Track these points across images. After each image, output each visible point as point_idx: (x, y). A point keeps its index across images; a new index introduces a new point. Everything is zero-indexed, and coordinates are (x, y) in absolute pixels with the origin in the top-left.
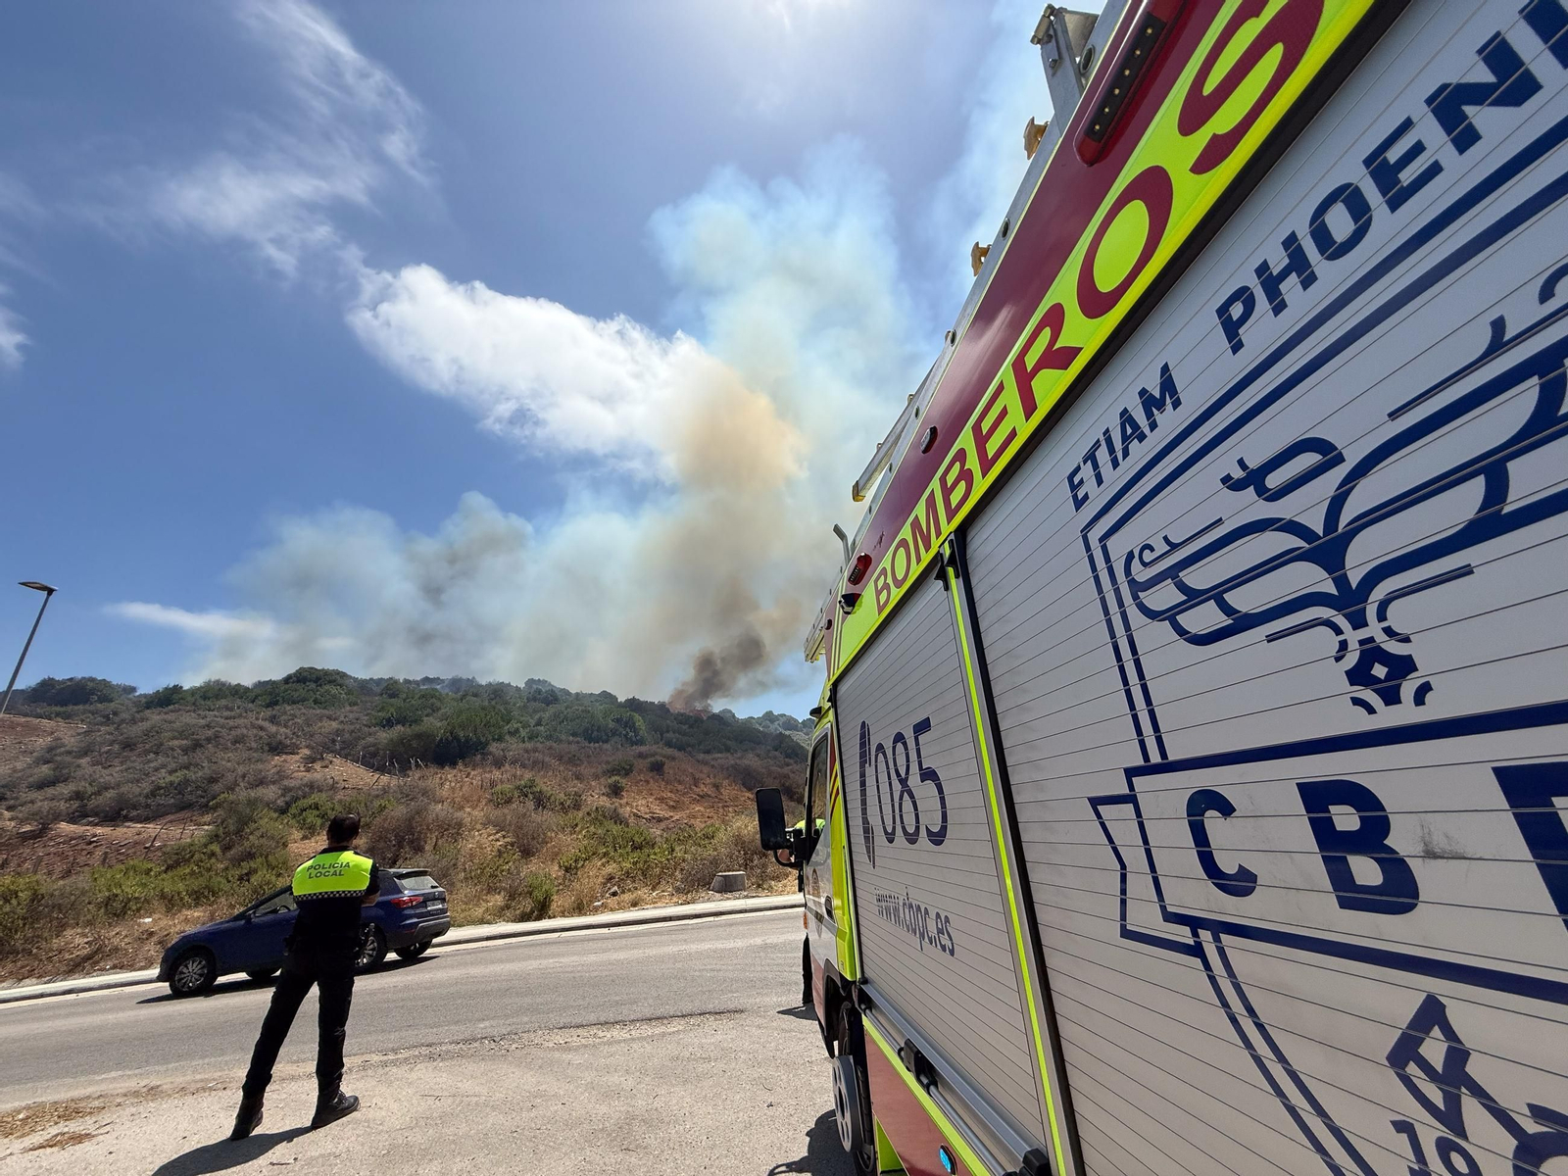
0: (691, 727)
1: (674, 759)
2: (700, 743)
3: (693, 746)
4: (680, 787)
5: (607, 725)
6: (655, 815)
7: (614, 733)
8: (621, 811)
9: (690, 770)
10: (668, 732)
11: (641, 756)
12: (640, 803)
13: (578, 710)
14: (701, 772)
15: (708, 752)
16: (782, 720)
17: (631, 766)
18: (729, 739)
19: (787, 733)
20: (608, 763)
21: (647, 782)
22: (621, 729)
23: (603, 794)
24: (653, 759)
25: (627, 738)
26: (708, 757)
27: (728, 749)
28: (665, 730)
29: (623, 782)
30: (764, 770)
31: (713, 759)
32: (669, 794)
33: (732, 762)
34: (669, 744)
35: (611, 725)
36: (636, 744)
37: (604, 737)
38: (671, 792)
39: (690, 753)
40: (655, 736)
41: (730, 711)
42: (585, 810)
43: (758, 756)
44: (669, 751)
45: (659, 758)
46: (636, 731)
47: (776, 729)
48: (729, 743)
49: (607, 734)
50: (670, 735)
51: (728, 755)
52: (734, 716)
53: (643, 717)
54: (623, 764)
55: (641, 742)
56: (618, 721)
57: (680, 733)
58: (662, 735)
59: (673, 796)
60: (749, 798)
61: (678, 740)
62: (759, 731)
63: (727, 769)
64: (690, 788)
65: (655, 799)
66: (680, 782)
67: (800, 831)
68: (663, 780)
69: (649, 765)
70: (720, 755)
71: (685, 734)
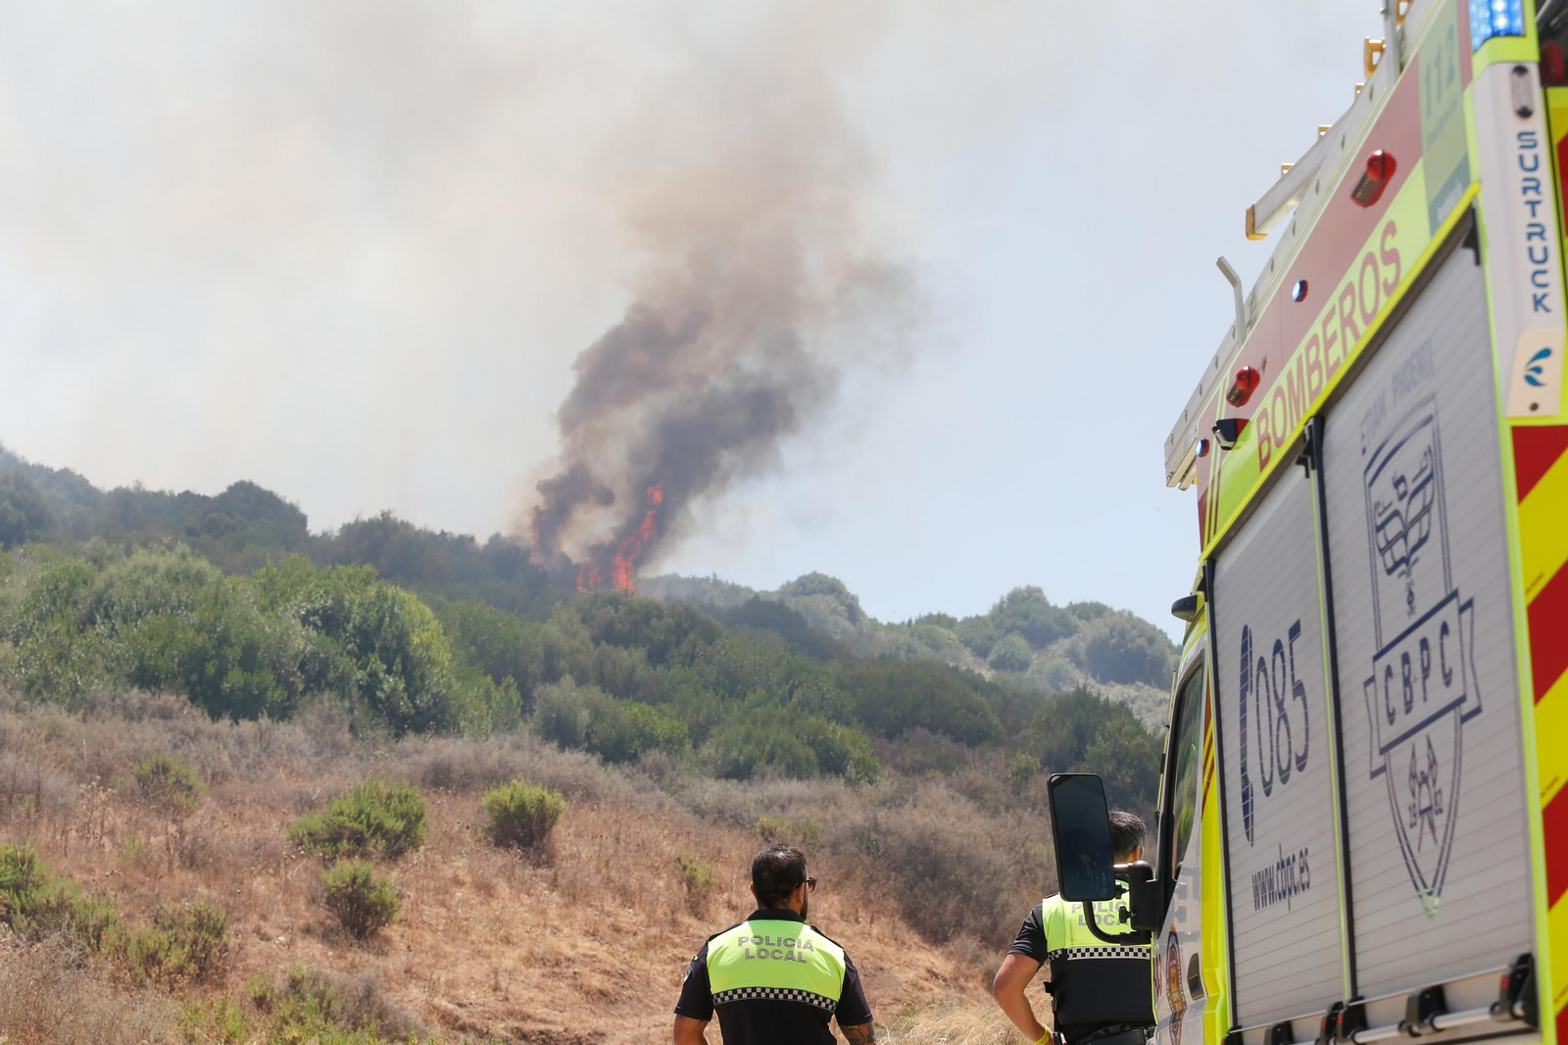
0: (658, 655)
1: (589, 795)
2: (699, 734)
3: (672, 744)
4: (627, 917)
5: (283, 641)
6: (529, 1026)
7: (317, 676)
8: (391, 999)
9: (668, 848)
10: (552, 675)
11: (440, 778)
12: (462, 971)
13: (154, 570)
14: (717, 856)
15: (740, 772)
16: (1089, 632)
17: (413, 820)
18: (839, 717)
19: (1113, 693)
20: (306, 804)
21: (486, 889)
22: (346, 663)
23: (307, 931)
24: (503, 794)
25: (374, 702)
26: (735, 793)
27: (831, 763)
28: (535, 668)
29: (387, 879)
30: (1001, 858)
31: (768, 805)
32: (585, 945)
33: (858, 818)
34: (561, 732)
35: (302, 640)
36: (419, 729)
37: (277, 695)
38: (593, 934)
39: (658, 773)
40: (497, 695)
41: (834, 588)
42: (240, 987)
43: (974, 794)
44: (573, 763)
45: (531, 793)
46: (411, 670)
47: (1057, 676)
48: (838, 733)
49: (282, 680)
50: (564, 693)
51: (837, 786)
52: (853, 610)
53: (438, 608)
54: (378, 813)
55: (433, 719)
56: (330, 621)
57: (606, 683)
58: (526, 695)
59: (602, 952)
60: (933, 975)
61: (597, 713)
62: (977, 684)
63: (835, 847)
64: (674, 923)
65: (530, 960)
66: (626, 896)
67: (1146, 872)
68: (554, 884)
69: (487, 820)
70: (794, 787)
71: (627, 688)
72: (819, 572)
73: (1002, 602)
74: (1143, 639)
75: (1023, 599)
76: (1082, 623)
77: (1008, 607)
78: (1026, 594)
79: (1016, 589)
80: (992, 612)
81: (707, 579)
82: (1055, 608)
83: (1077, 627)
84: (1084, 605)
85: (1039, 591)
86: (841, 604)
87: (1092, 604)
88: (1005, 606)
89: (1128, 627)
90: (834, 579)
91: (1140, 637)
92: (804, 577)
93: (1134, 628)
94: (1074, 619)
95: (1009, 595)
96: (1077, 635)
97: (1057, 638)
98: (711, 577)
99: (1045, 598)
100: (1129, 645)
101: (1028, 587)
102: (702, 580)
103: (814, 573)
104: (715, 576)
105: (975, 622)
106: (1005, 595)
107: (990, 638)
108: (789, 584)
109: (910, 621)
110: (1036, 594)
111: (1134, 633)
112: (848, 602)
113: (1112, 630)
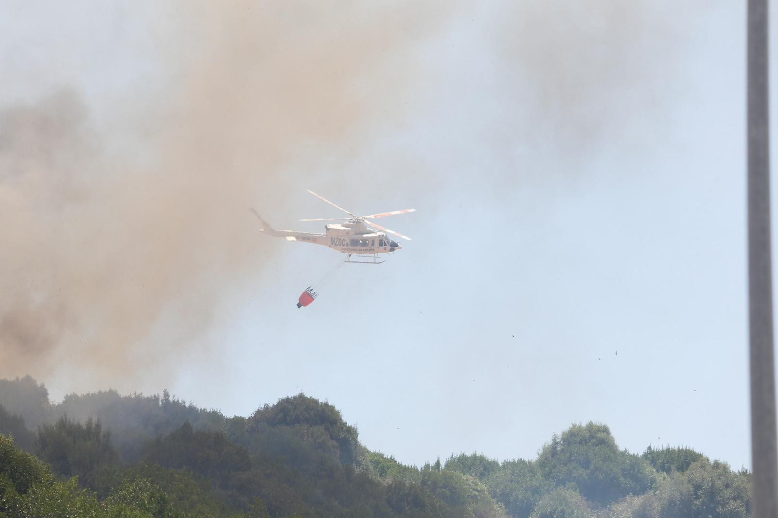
16: (667, 489)
72: (308, 395)
73: (555, 443)
74: (739, 502)
75: (584, 441)
76: (660, 477)
77: (562, 450)
78: (587, 435)
79: (574, 426)
80: (542, 456)
81: (156, 399)
82: (624, 454)
83: (653, 481)
84: (669, 452)
85: (605, 430)
86: (332, 438)
87: (680, 451)
88: (559, 448)
89: (719, 484)
90: (326, 405)
91: (734, 499)
92: (287, 400)
93: (727, 486)
94: (649, 470)
95: (564, 434)
96: (651, 493)
97: (624, 495)
98: (162, 397)
99: (613, 441)
100: (720, 509)
101: (590, 426)
102: (148, 400)
103: (301, 397)
104: (166, 395)
105: (519, 467)
106: (559, 434)
107: (536, 491)
108: (267, 408)
109: (438, 464)
110: (601, 435)
111: (728, 493)
112: (342, 435)
113: (698, 487)
